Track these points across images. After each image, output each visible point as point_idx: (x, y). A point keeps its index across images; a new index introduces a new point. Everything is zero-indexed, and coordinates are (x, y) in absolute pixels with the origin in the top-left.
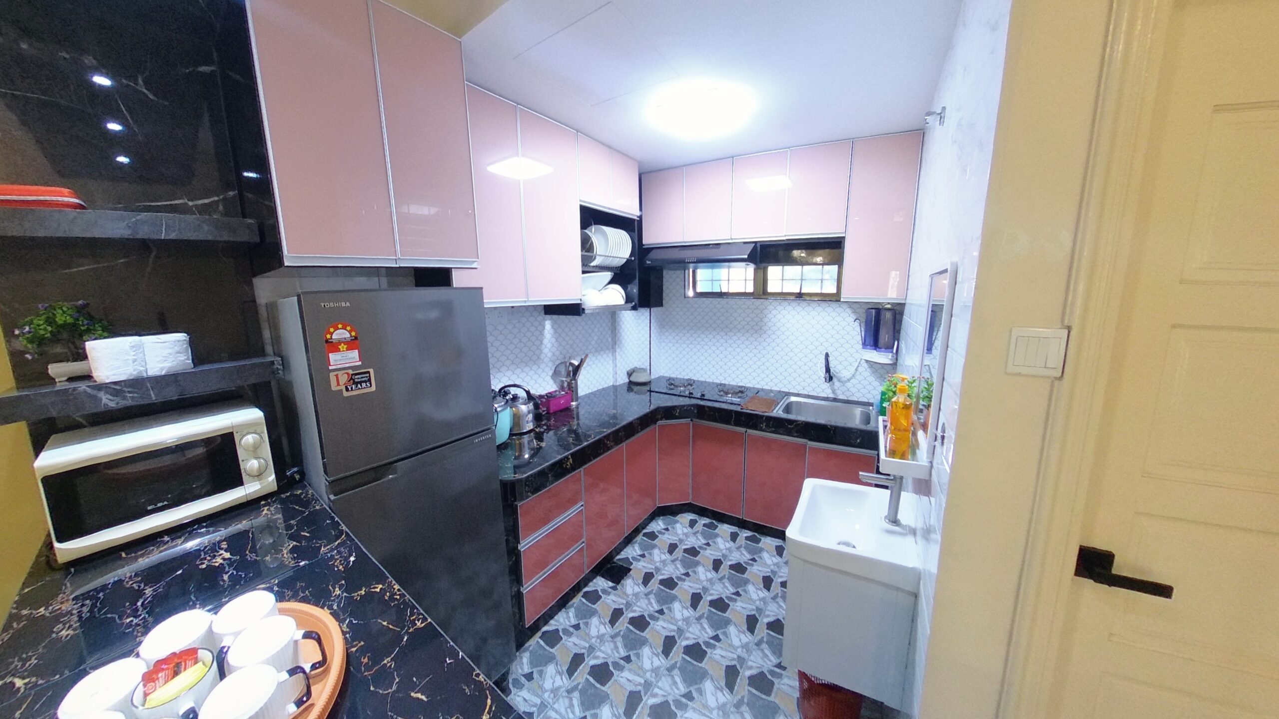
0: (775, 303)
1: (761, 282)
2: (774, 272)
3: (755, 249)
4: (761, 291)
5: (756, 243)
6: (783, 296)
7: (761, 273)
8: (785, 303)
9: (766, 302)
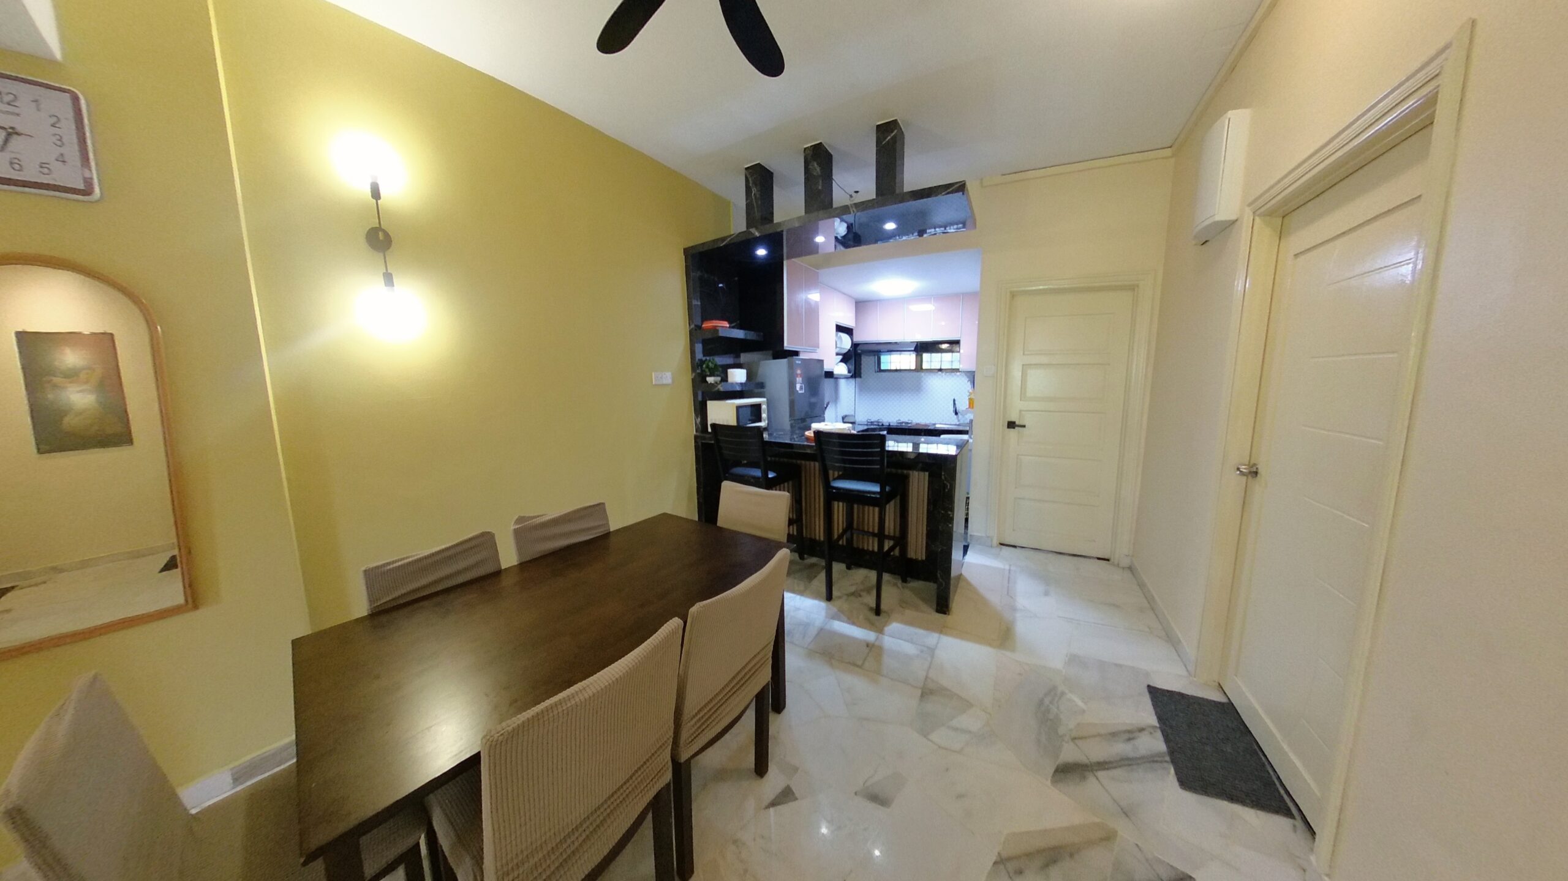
0: (927, 374)
1: (919, 362)
2: (926, 356)
3: (917, 345)
4: (919, 368)
5: (917, 342)
6: (931, 371)
7: (919, 358)
8: (932, 374)
9: (923, 374)
